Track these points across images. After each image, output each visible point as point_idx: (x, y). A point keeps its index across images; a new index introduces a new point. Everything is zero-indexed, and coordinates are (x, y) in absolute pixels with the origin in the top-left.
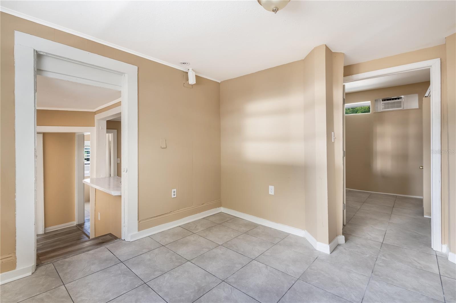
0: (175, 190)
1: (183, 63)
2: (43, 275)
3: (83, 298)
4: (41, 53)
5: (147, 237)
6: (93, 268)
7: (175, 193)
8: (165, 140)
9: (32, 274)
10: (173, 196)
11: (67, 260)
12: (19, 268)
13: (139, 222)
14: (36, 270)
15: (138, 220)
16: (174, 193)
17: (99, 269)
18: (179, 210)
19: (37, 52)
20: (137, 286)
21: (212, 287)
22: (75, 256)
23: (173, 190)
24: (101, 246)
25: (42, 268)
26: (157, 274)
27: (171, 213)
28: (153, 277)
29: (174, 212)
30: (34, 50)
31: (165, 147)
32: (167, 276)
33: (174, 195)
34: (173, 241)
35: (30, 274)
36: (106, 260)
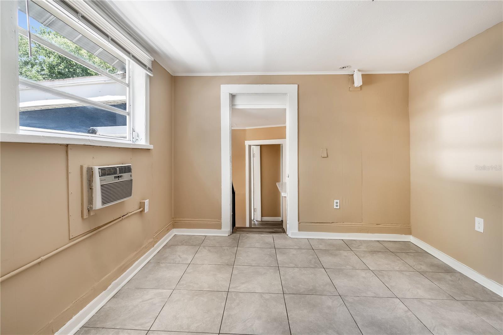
0: (338, 201)
1: (343, 68)
2: (232, 238)
3: (241, 258)
4: (234, 94)
5: (306, 238)
6: (257, 245)
7: (338, 204)
8: (326, 149)
9: (228, 236)
10: (335, 207)
11: (248, 235)
12: (223, 229)
13: (300, 223)
14: (231, 235)
15: (298, 221)
16: (336, 204)
17: (259, 247)
18: (343, 223)
19: (231, 94)
20: (272, 266)
21: (325, 294)
22: (253, 235)
23: (335, 201)
24: (270, 234)
25: (234, 235)
26: (291, 265)
27: (333, 223)
28: (287, 266)
29: (337, 223)
30: (229, 93)
31: (326, 156)
32: (296, 270)
33: (337, 206)
34: (325, 249)
35: (227, 235)
36: (267, 243)
